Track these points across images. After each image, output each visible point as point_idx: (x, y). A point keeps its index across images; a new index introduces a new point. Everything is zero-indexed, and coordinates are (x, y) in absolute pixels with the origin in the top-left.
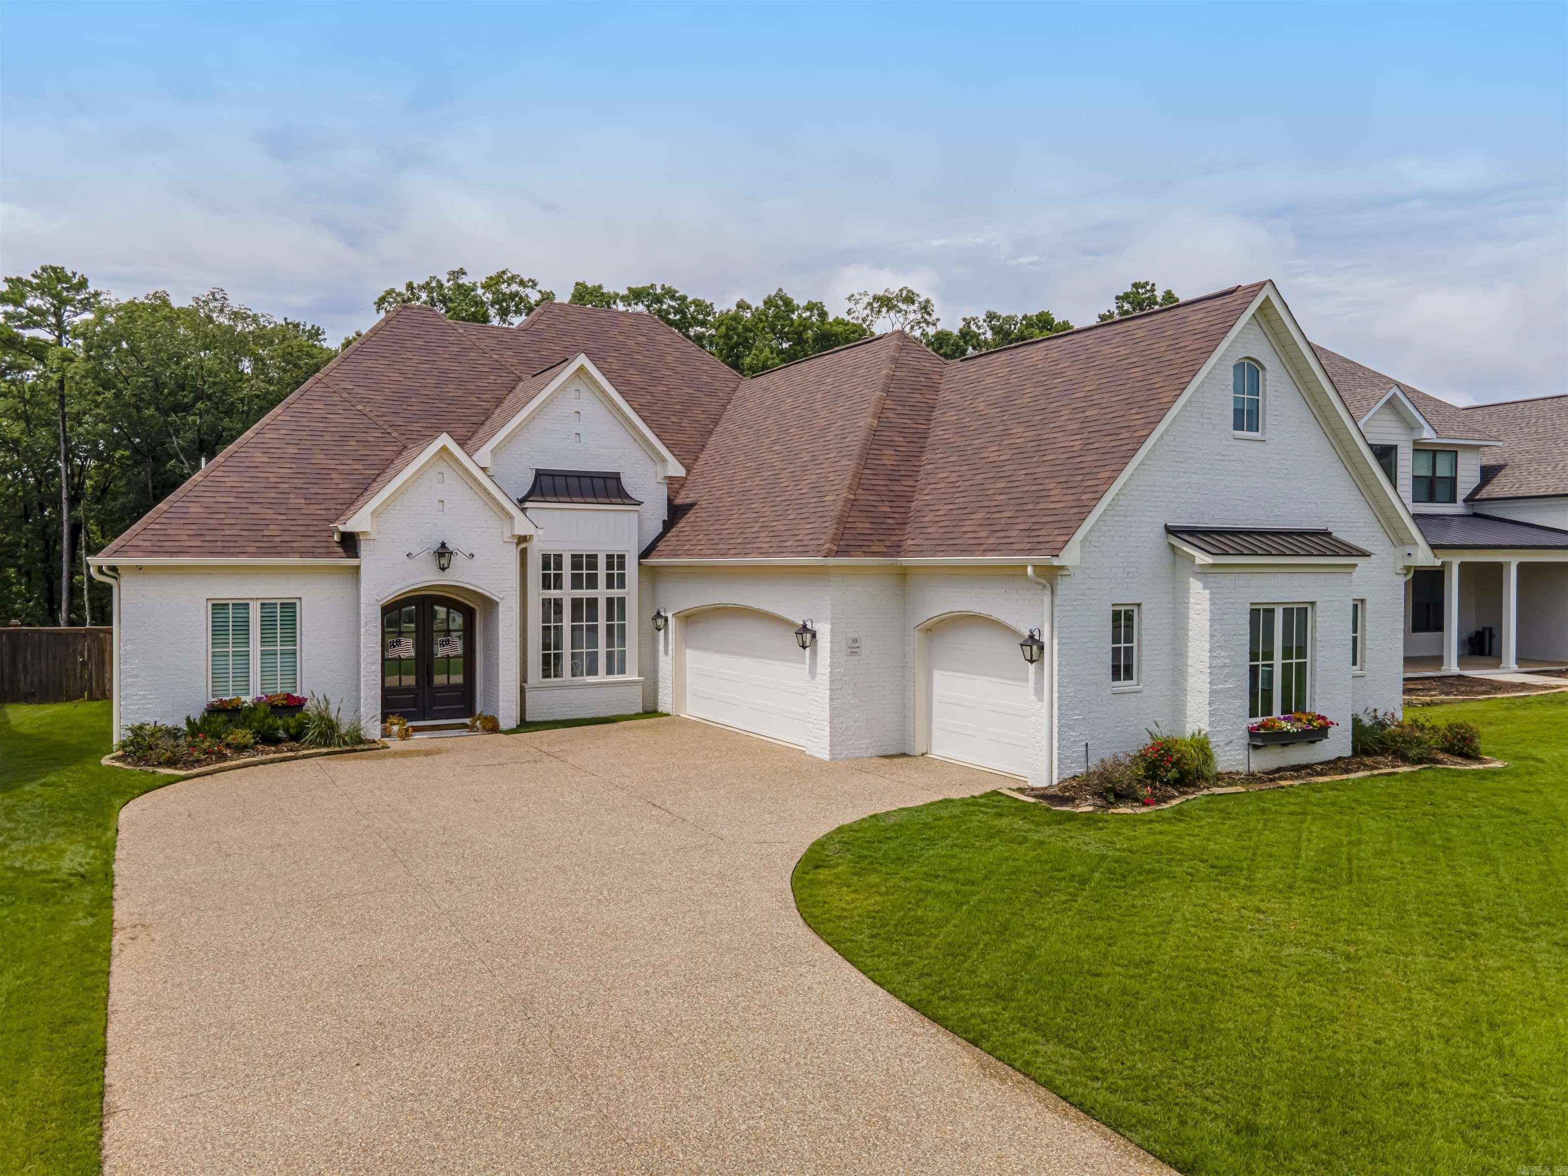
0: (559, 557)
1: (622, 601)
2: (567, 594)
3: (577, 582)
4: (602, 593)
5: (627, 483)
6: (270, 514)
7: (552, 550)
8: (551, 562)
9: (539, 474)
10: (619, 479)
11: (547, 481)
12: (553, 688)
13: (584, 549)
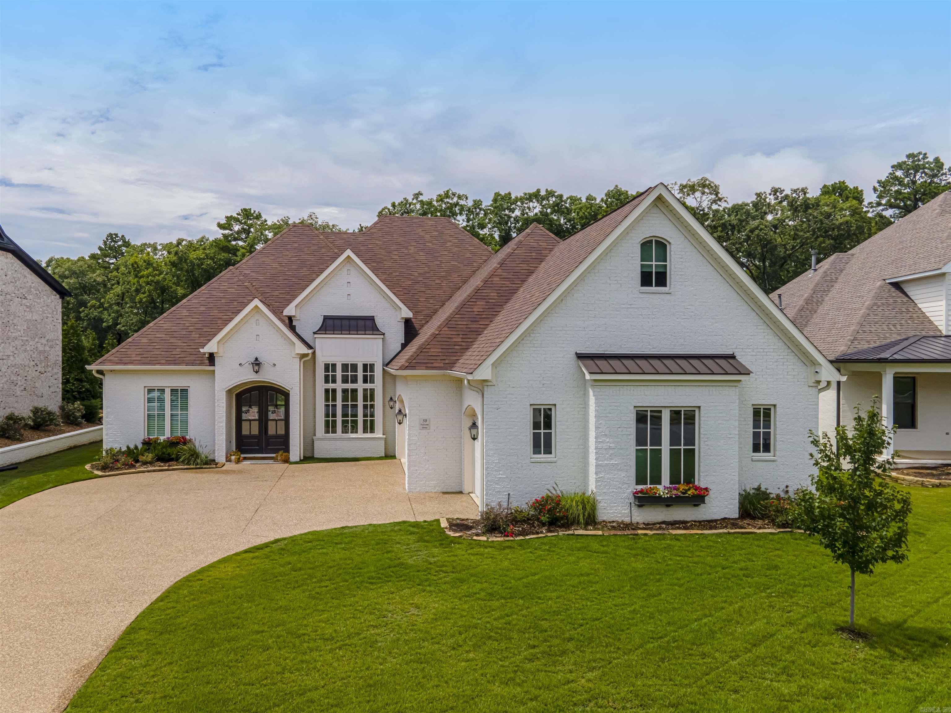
0: (334, 365)
1: (372, 391)
2: (339, 386)
3: (345, 380)
4: (360, 386)
5: (379, 322)
6: (180, 343)
7: (330, 361)
8: (329, 368)
9: (326, 318)
10: (374, 320)
11: (330, 322)
12: (330, 439)
13: (349, 360)
